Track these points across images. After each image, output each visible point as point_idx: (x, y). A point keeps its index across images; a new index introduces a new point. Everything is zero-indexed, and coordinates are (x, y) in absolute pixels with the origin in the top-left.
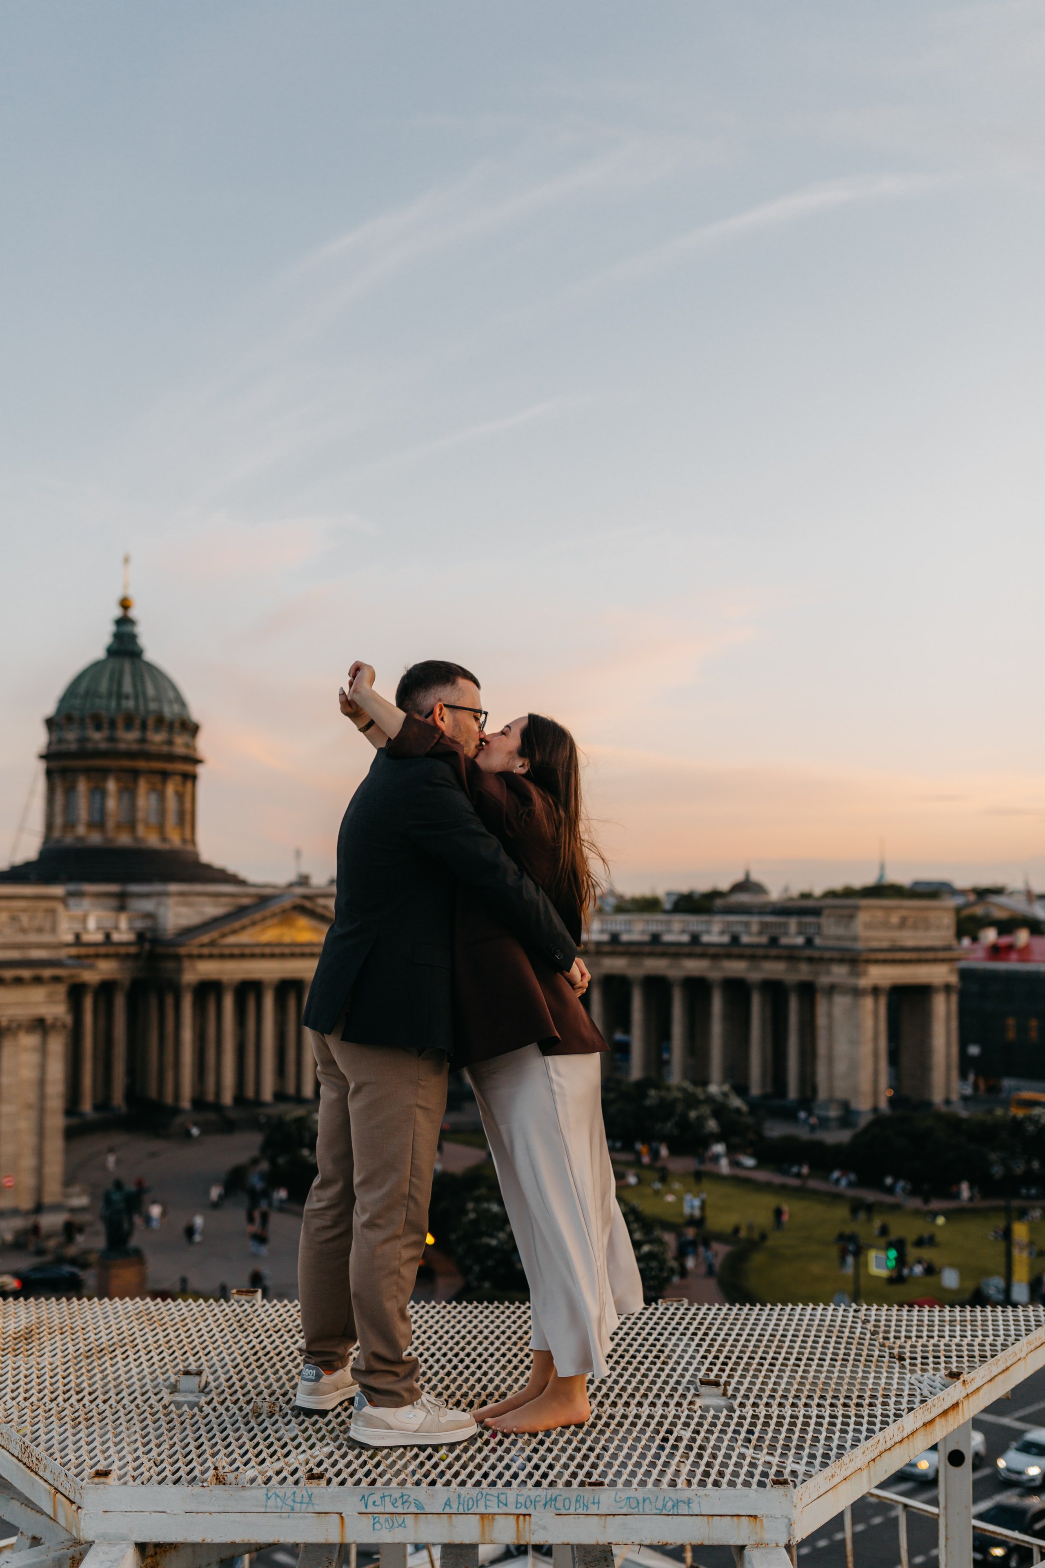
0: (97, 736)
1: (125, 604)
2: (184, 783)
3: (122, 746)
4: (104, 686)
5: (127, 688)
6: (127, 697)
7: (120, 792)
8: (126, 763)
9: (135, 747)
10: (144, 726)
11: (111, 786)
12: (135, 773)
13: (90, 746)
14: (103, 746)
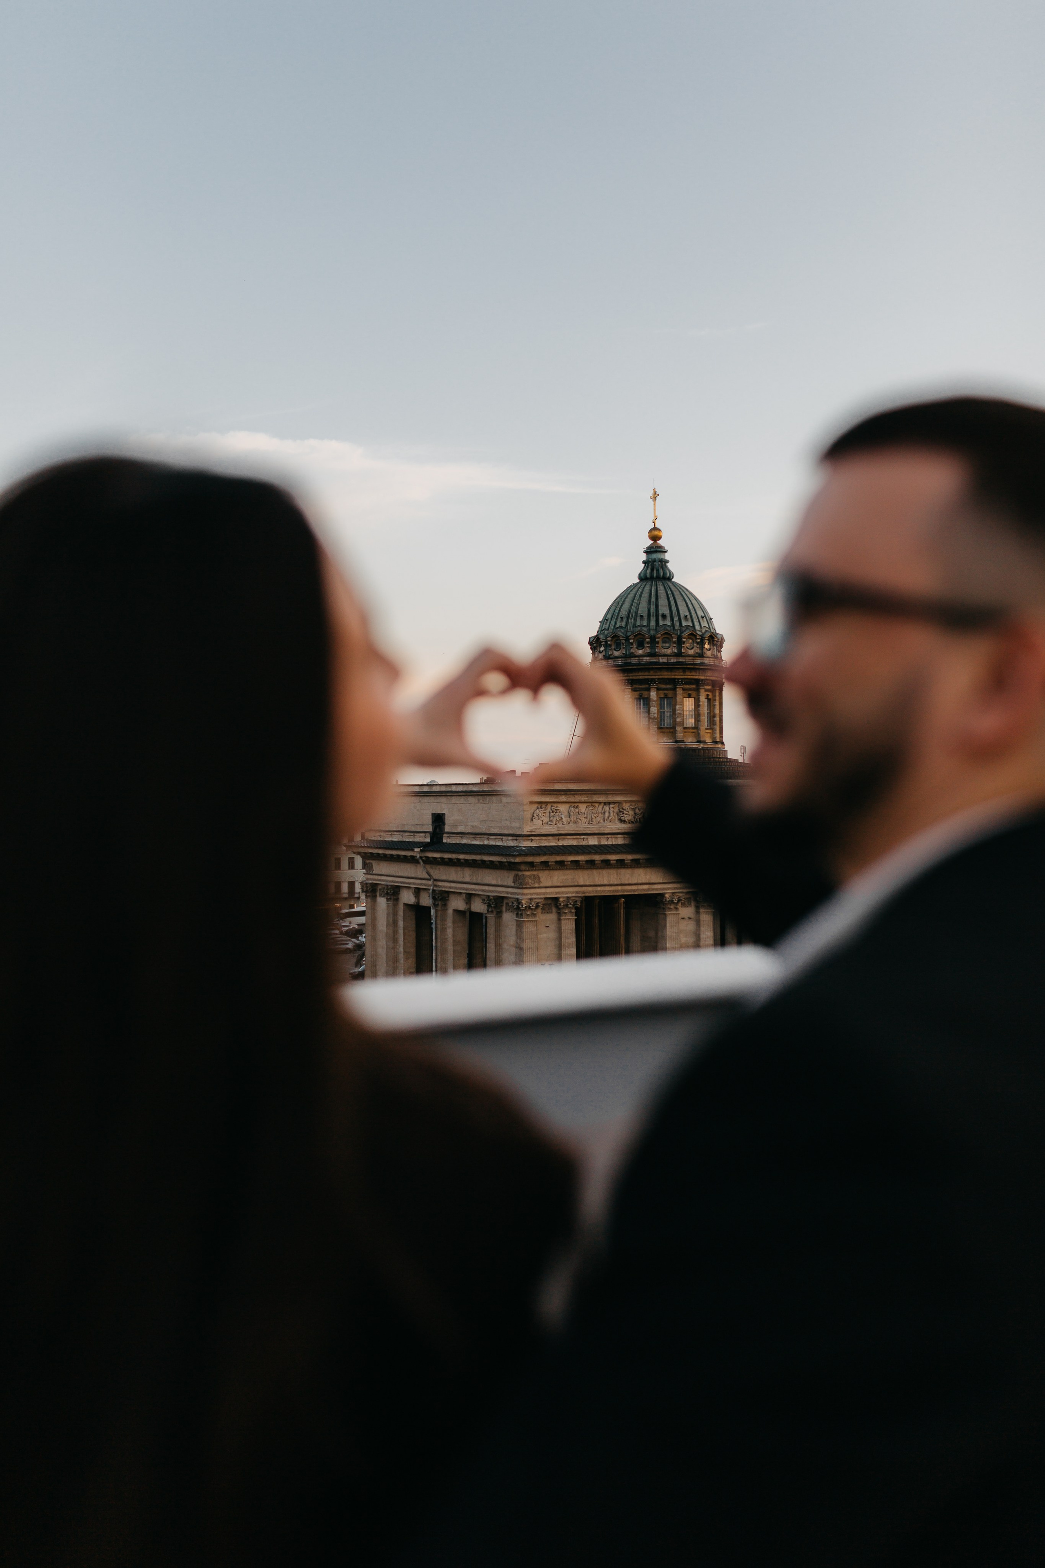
0: (640, 652)
1: (655, 535)
2: (713, 692)
3: (662, 660)
4: (643, 609)
5: (664, 609)
6: (664, 616)
7: (661, 699)
8: (666, 675)
9: (673, 660)
10: (680, 643)
11: (653, 695)
12: (674, 683)
13: (635, 660)
14: (645, 660)
